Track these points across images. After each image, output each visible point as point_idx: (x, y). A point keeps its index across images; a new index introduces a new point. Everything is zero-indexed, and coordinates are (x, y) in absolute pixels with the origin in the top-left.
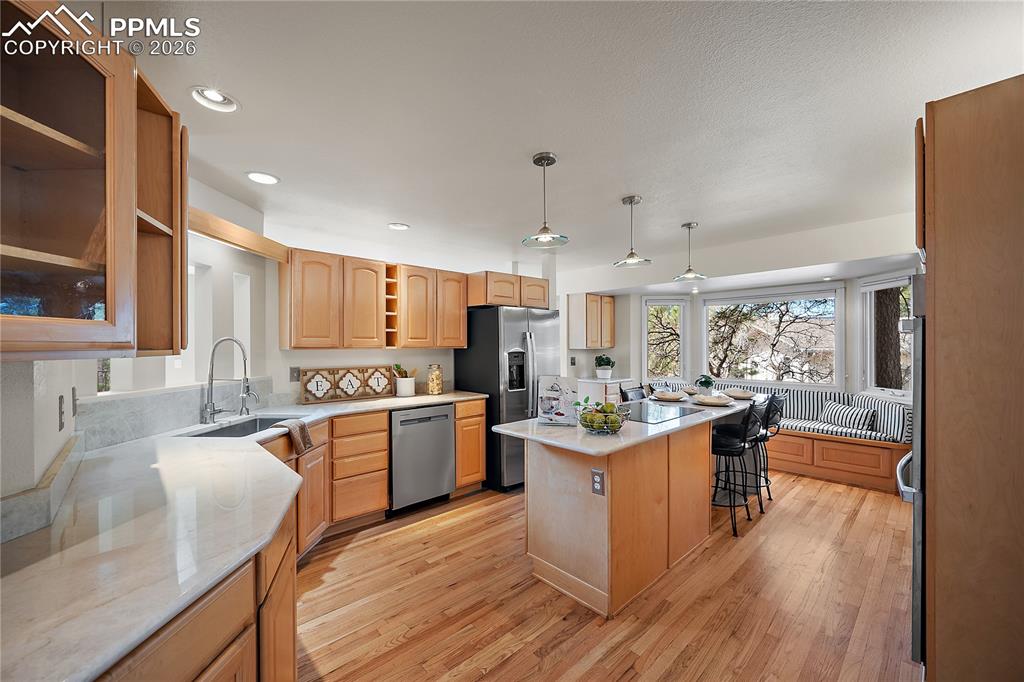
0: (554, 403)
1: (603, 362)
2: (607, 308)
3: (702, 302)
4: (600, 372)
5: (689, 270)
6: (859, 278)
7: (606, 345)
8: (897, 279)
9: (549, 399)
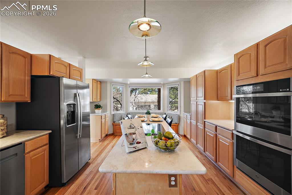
0: (134, 136)
1: (98, 107)
2: (99, 85)
3: (129, 87)
4: (97, 111)
5: (147, 74)
6: (166, 84)
7: (99, 100)
8: (176, 85)
9: (131, 134)
